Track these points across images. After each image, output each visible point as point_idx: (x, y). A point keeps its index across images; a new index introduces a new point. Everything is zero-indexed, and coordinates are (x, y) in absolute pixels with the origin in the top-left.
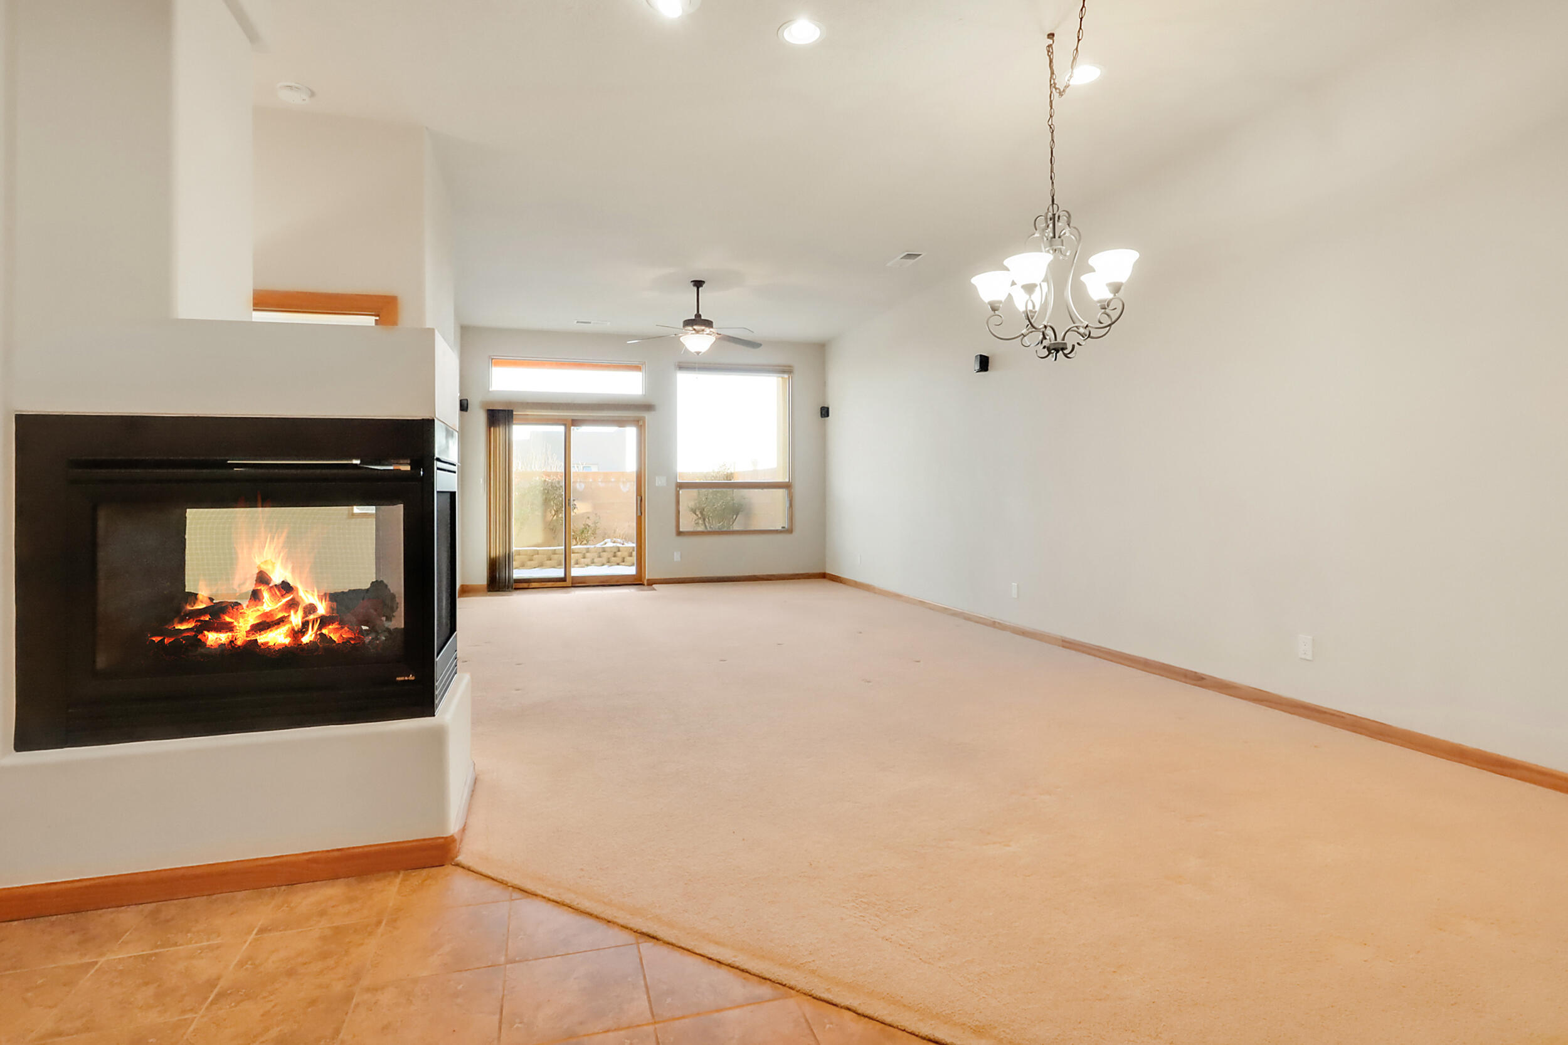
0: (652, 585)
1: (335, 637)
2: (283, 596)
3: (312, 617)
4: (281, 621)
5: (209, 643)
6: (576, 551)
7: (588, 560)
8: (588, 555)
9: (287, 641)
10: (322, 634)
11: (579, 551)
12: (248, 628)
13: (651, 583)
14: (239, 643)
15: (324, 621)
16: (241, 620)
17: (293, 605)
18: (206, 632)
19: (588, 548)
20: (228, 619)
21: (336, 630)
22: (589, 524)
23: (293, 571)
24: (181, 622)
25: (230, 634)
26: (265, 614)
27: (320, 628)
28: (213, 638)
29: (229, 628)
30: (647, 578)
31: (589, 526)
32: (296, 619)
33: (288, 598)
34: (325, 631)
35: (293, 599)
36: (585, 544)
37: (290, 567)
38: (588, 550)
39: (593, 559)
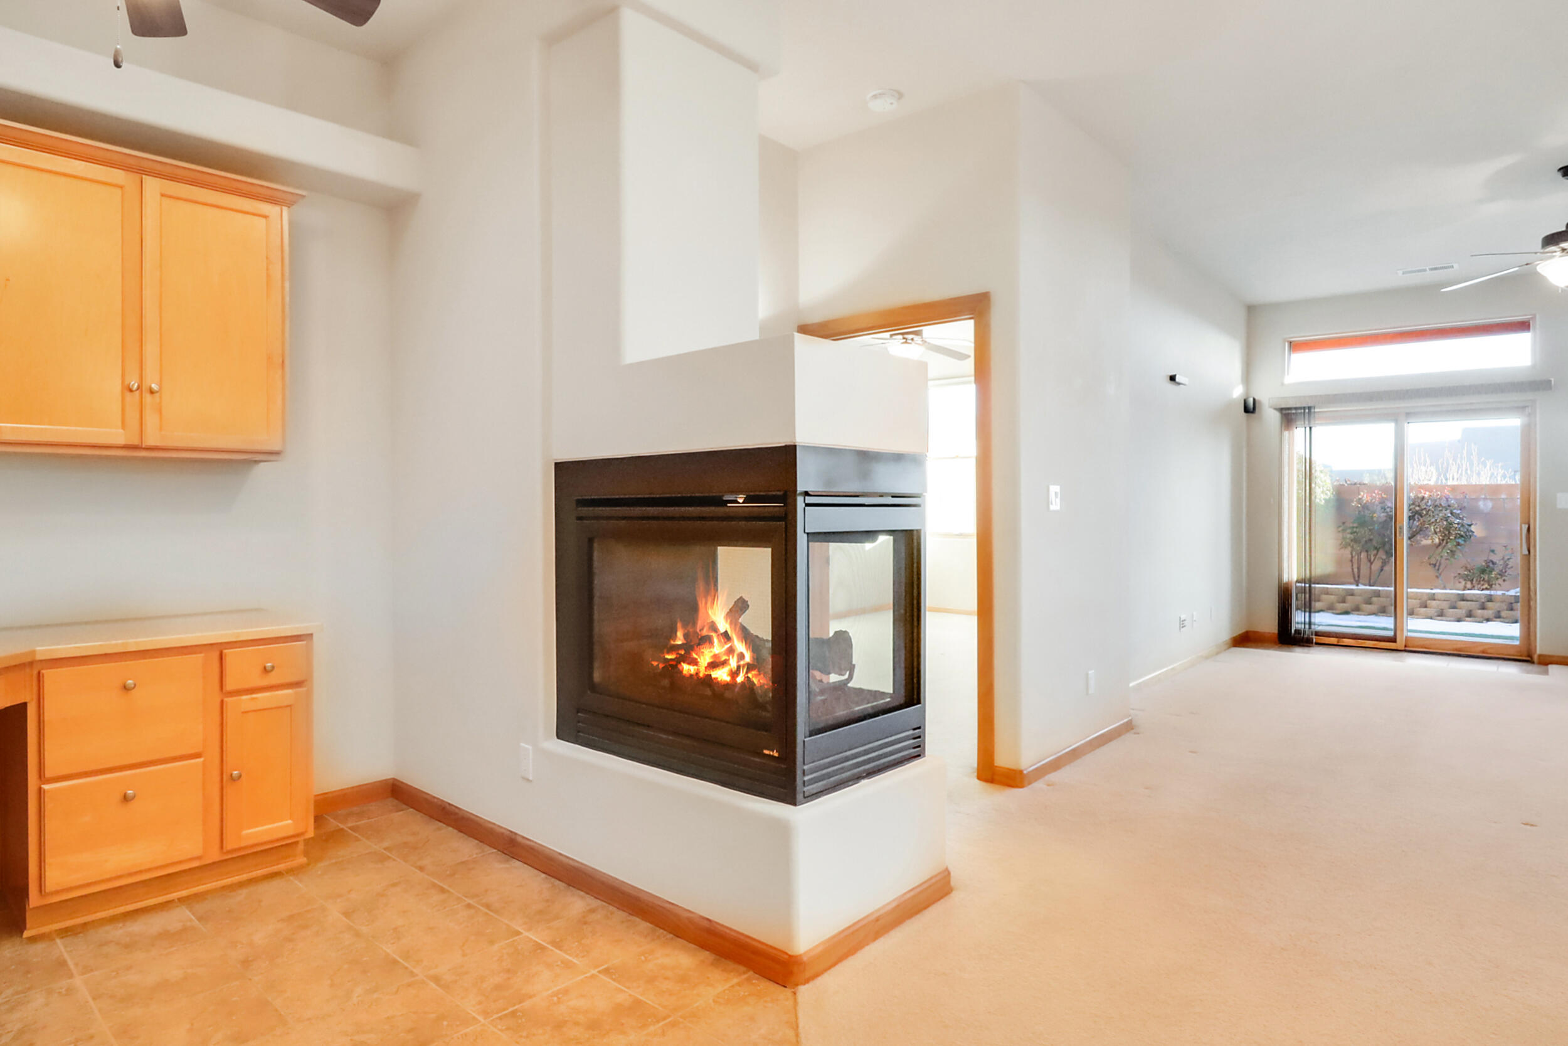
0: (1547, 664)
1: (755, 681)
2: (725, 643)
3: (742, 663)
4: (725, 663)
5: (685, 672)
6: (1469, 599)
7: (1486, 613)
8: (1489, 604)
9: (728, 679)
10: (748, 677)
11: (1474, 599)
12: (706, 665)
13: (1546, 661)
14: (701, 675)
15: (750, 667)
16: (702, 657)
17: (731, 651)
18: (682, 664)
19: (1491, 595)
20: (695, 656)
21: (756, 676)
22: (1494, 561)
23: (731, 624)
24: (668, 653)
25: (695, 667)
26: (715, 656)
27: (747, 673)
28: (687, 669)
29: (695, 662)
30: (1538, 652)
31: (1493, 563)
32: (733, 663)
33: (728, 645)
34: (750, 675)
35: (731, 647)
36: (1487, 589)
37: (729, 621)
38: (1490, 599)
39: (1499, 612)
